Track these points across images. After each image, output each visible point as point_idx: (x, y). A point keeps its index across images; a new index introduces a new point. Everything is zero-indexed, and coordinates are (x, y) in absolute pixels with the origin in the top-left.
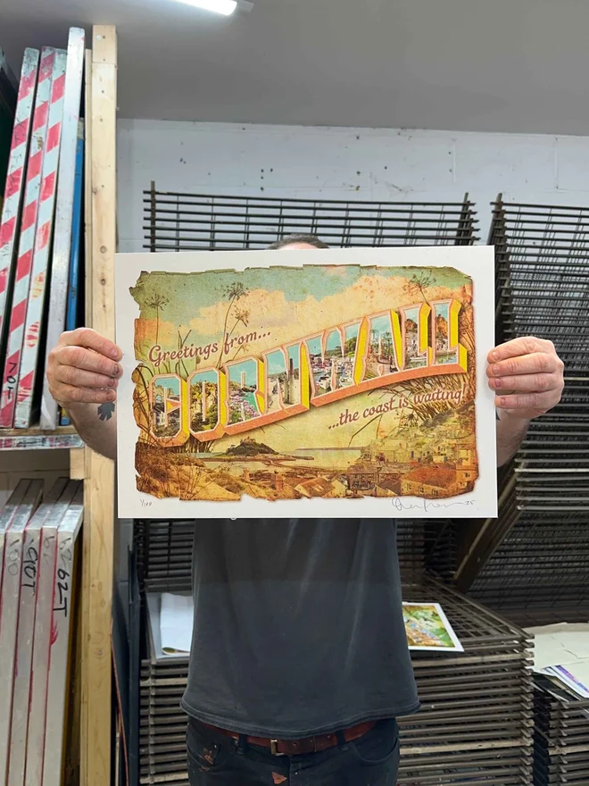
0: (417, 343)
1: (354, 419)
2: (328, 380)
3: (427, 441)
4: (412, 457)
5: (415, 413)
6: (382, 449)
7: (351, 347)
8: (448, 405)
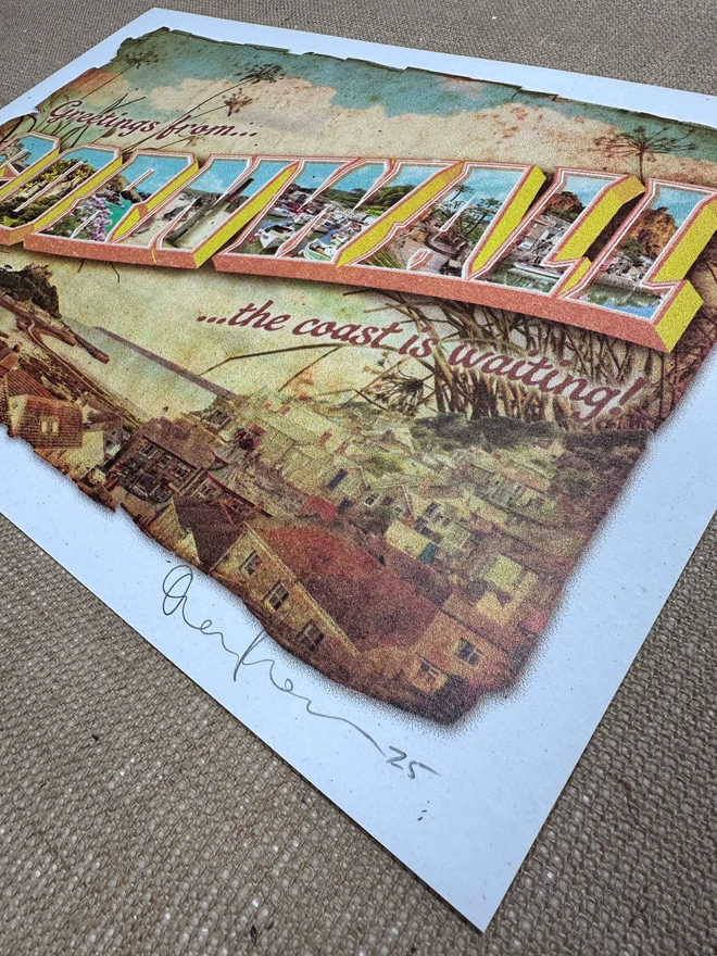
0: (557, 241)
1: (268, 327)
2: (286, 234)
3: (406, 466)
4: (333, 484)
5: (431, 382)
6: (270, 422)
7: (388, 199)
8: (549, 412)
